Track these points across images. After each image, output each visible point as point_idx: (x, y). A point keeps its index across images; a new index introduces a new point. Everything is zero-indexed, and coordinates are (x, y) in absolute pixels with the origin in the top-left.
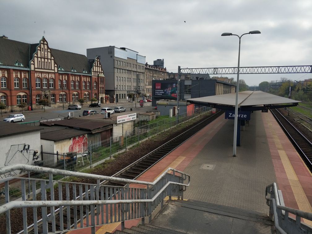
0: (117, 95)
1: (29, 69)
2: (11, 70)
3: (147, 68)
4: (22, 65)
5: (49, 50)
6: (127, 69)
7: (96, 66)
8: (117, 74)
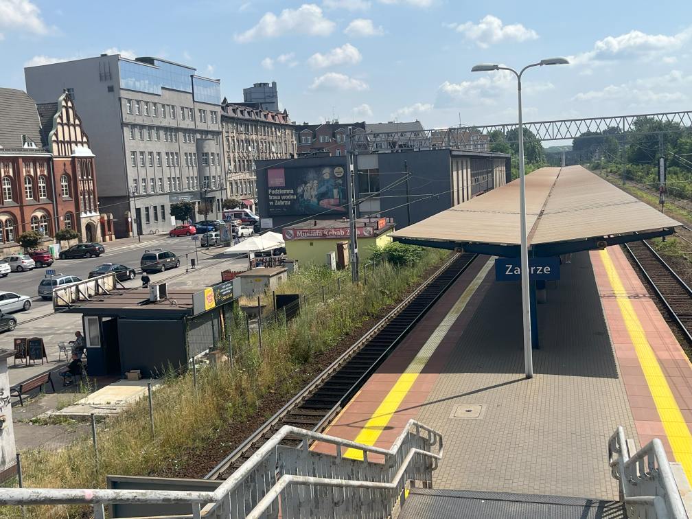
0: (138, 210)
3: (226, 117)
6: (165, 123)
7: (62, 124)
8: (133, 142)
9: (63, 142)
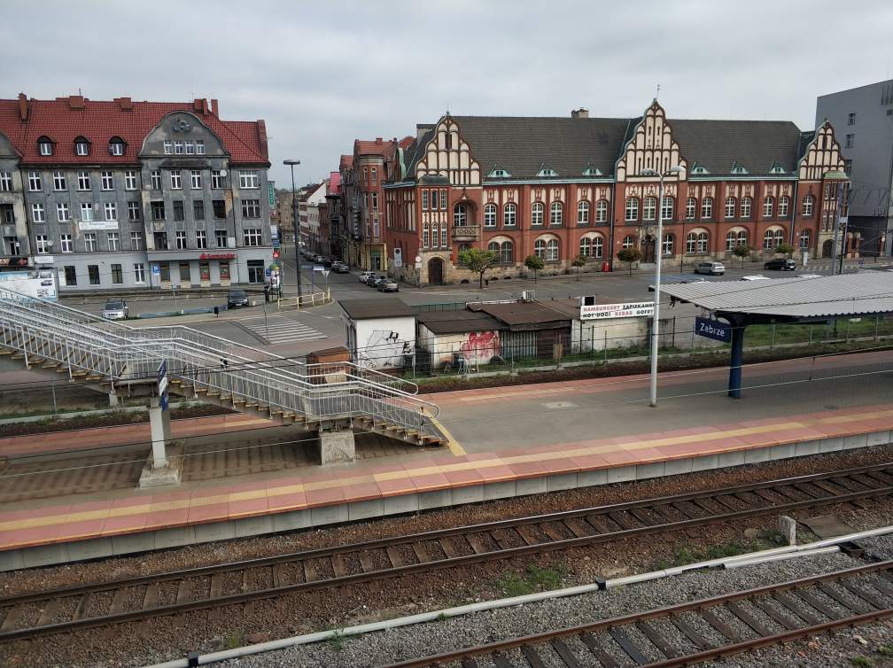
1: (612, 181)
2: (572, 186)
4: (598, 173)
5: (667, 129)
7: (816, 151)
9: (815, 167)
